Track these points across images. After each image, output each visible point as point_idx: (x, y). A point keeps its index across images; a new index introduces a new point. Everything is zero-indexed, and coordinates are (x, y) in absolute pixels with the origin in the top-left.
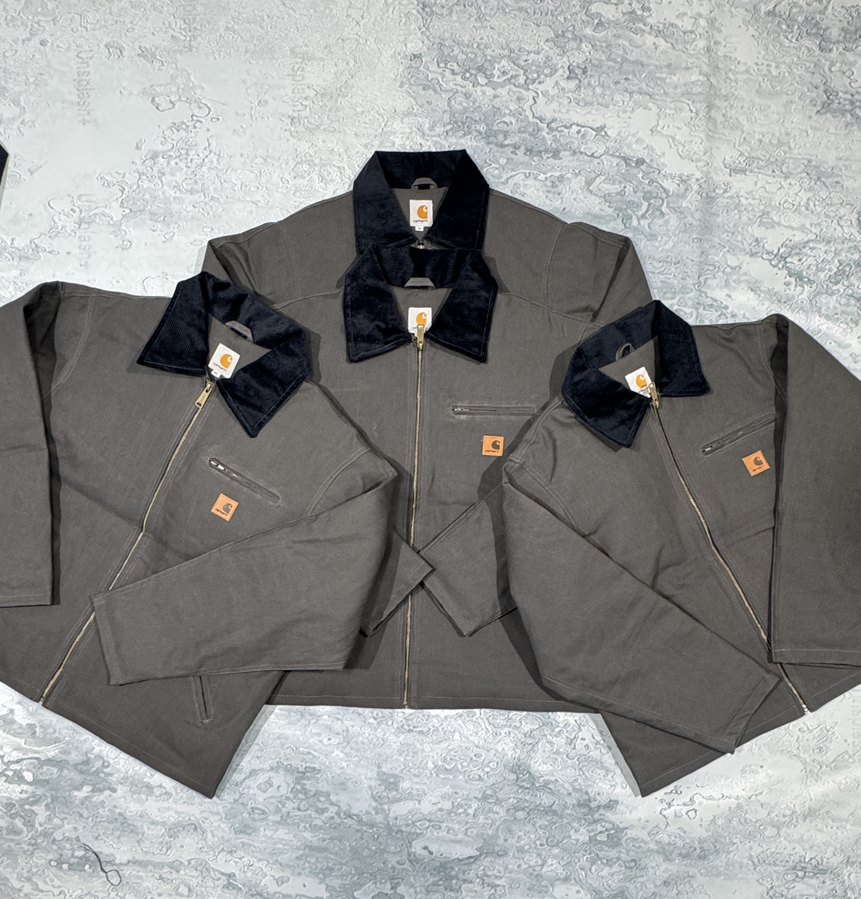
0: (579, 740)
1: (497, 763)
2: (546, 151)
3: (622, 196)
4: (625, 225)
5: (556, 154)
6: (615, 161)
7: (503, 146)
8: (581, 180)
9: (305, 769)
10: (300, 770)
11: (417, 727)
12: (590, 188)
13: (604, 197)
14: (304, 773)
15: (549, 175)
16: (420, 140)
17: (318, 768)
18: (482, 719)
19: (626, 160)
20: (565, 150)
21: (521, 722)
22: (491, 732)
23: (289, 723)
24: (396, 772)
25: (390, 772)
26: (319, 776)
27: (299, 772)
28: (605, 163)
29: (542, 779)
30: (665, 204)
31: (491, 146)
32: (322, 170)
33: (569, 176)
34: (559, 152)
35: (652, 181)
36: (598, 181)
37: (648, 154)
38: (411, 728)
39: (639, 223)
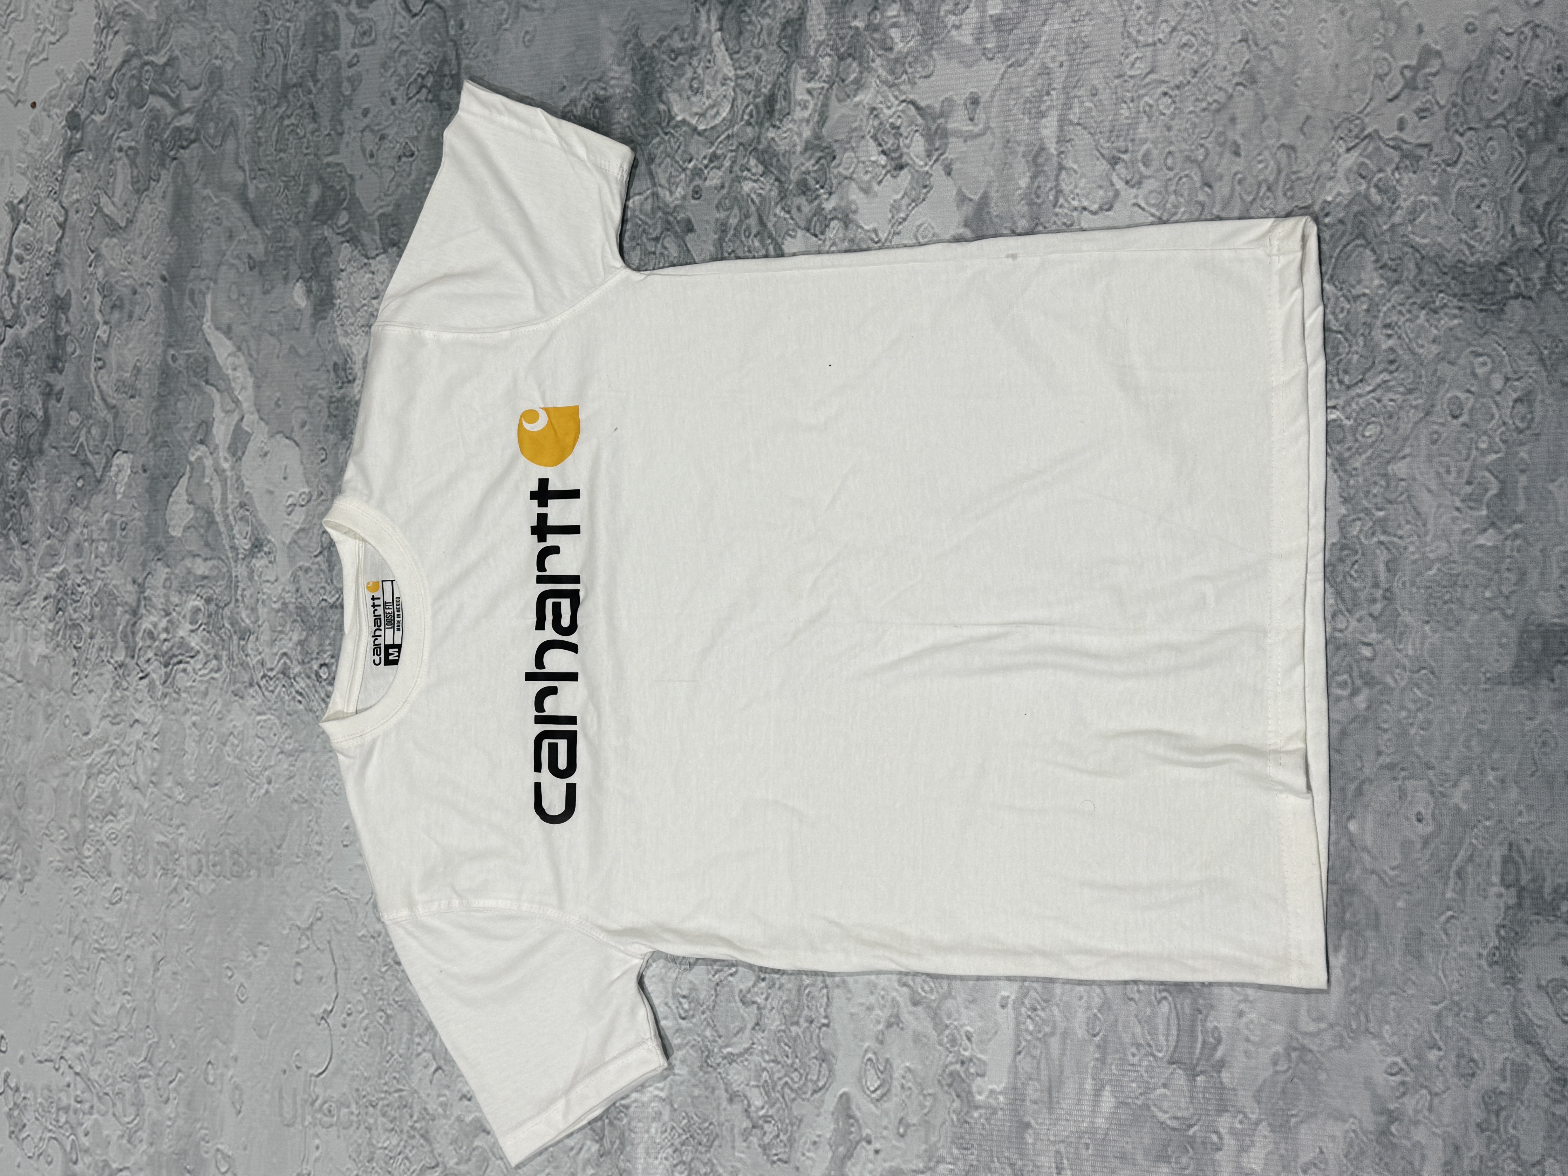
0: (1403, 136)
1: (1478, 355)
2: (55, 325)
3: (137, 154)
4: (193, 141)
5: (61, 305)
6: (74, 175)
7: (46, 421)
8: (109, 246)
9: (1508, 887)
10: (1512, 901)
11: (1375, 577)
12: (123, 224)
13: (138, 192)
14: (1521, 890)
15: (99, 317)
16: (37, 601)
17: (1504, 850)
18: (1348, 403)
19: (70, 151)
20: (53, 286)
21: (1357, 298)
22: (1385, 376)
23: (1377, 927)
24: (1513, 633)
25: (1514, 649)
26: (1528, 850)
27: (1520, 905)
28: (75, 197)
29: (1518, 229)
30: (151, 58)
31: (46, 445)
32: (94, 814)
33: (100, 272)
34: (57, 298)
35: (111, 93)
36: (109, 209)
37: (59, 107)
38: (1379, 593)
39: (188, 110)
